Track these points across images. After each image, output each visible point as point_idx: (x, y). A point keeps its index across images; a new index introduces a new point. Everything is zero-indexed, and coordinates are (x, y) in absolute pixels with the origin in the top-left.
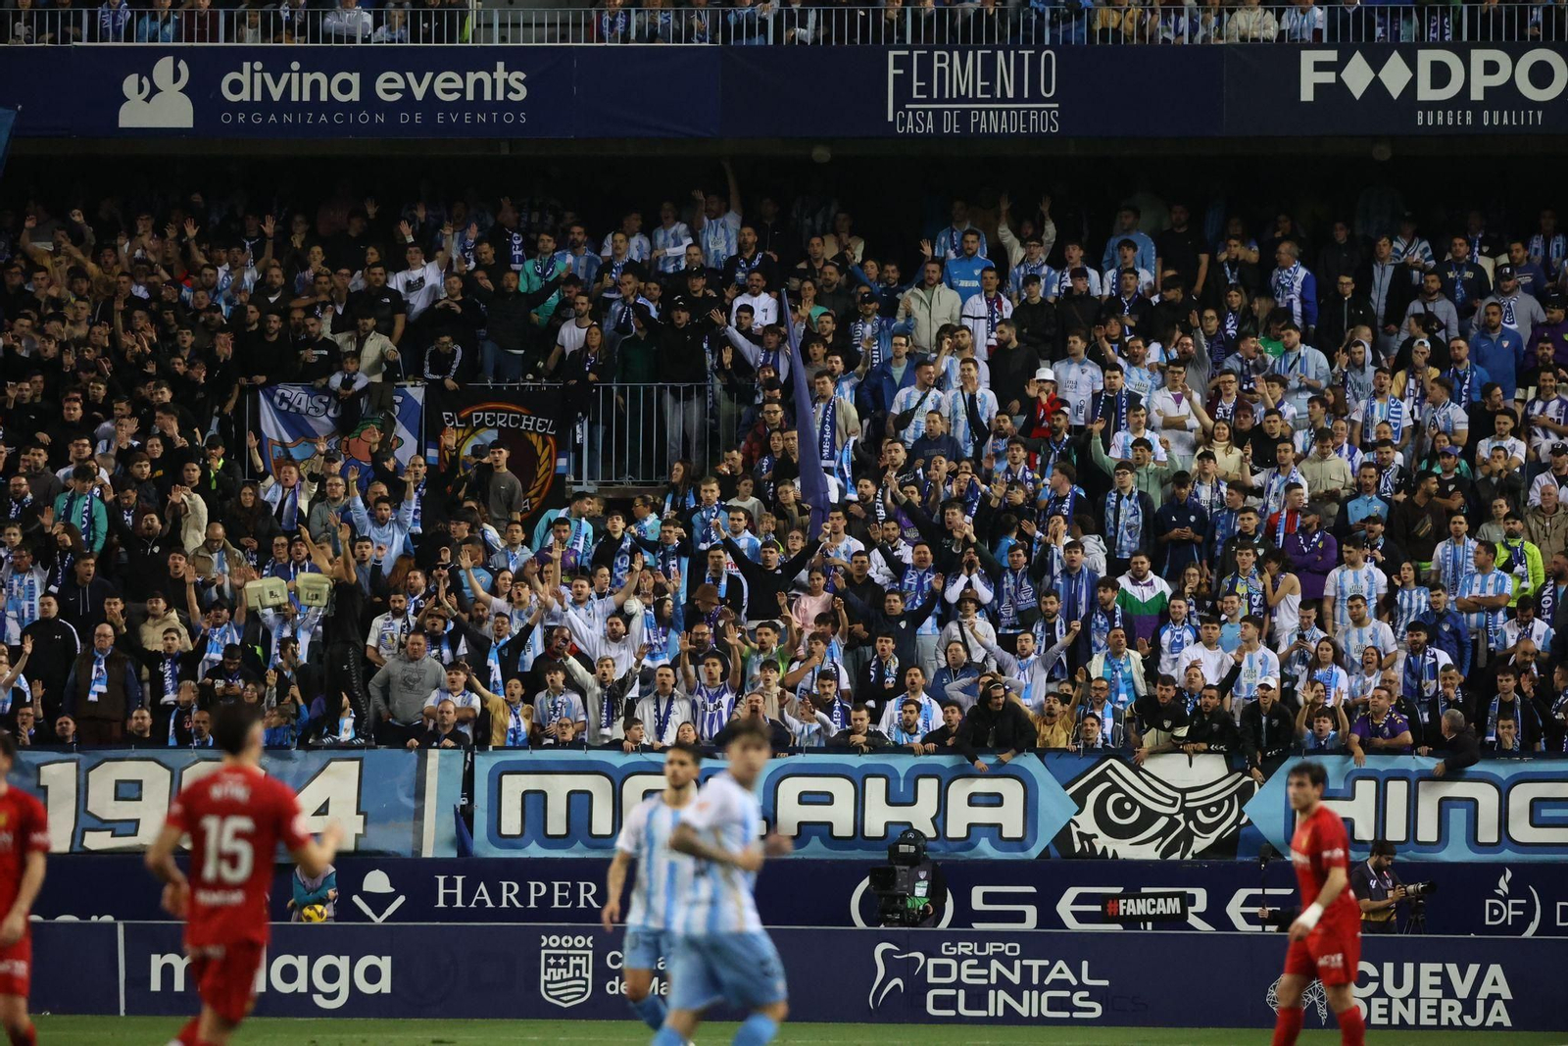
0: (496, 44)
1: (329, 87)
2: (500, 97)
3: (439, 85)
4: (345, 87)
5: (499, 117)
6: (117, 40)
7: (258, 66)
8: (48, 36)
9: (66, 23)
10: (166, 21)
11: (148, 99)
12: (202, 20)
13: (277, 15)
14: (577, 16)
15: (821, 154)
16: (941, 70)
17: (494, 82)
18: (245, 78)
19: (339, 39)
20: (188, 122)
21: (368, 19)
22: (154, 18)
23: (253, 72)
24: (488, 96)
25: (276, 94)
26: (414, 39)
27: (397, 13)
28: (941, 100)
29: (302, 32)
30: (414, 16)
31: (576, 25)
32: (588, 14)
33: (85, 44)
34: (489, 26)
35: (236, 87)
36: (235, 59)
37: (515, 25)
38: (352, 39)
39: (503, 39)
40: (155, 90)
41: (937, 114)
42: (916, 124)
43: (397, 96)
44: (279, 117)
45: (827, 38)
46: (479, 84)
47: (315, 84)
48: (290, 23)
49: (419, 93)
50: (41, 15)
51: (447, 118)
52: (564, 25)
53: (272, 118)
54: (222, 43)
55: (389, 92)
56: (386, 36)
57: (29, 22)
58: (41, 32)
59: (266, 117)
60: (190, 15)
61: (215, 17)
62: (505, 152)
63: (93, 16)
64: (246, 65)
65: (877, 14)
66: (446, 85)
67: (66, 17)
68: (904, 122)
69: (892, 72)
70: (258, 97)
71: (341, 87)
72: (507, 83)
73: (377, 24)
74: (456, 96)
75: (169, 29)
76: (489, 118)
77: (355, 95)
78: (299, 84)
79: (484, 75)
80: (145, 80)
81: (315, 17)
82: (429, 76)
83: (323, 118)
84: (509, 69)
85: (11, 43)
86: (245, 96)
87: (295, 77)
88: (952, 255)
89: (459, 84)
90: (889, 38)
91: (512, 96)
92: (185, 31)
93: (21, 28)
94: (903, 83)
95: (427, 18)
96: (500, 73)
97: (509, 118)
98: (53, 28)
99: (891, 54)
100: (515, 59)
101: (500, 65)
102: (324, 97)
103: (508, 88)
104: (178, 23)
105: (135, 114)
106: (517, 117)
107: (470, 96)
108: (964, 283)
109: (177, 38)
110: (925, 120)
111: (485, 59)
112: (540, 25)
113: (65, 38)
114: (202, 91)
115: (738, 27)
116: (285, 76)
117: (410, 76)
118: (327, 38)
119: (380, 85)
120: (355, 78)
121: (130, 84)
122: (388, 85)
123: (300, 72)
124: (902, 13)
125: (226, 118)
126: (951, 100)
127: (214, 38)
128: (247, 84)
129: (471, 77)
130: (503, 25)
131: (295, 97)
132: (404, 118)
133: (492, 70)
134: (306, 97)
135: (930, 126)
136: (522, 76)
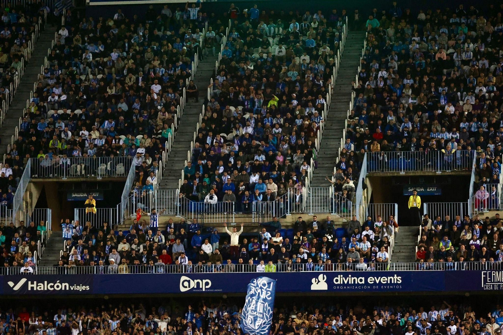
0: (394, 270)
1: (358, 280)
2: (395, 282)
3: (382, 280)
4: (361, 280)
5: (395, 287)
6: (310, 270)
7: (342, 276)
8: (295, 270)
9: (299, 267)
10: (321, 266)
11: (317, 284)
12: (329, 266)
13: (346, 265)
14: (412, 264)
15: (467, 294)
16: (494, 276)
17: (394, 279)
18: (339, 279)
19: (360, 270)
20: (326, 289)
21: (366, 265)
22: (318, 265)
23: (341, 277)
24: (393, 282)
25: (346, 282)
26: (376, 270)
27: (373, 264)
28: (494, 282)
29: (351, 268)
30: (376, 265)
31: (412, 266)
32: (415, 264)
33: (303, 271)
34: (393, 267)
35: (337, 281)
36: (336, 274)
37: (399, 266)
38: (362, 270)
39: (396, 269)
40: (319, 282)
41: (493, 285)
42: (488, 287)
43: (373, 282)
44: (347, 287)
45: (468, 269)
46: (391, 280)
47: (354, 280)
48: (349, 266)
49: (377, 282)
50: (293, 265)
51: (384, 287)
52: (410, 266)
53: (345, 287)
54: (333, 271)
55: (371, 281)
56: (370, 269)
57: (291, 267)
58: (294, 269)
59: (343, 287)
60: (326, 265)
61: (332, 265)
62: (397, 294)
63: (305, 265)
64: (339, 276)
65: (479, 263)
66: (383, 280)
67: (299, 266)
68: (486, 287)
69: (483, 276)
70: (342, 283)
71: (360, 281)
72: (397, 279)
73: (368, 266)
74: (386, 282)
75: (322, 268)
76: (393, 287)
77: (363, 282)
78: (351, 280)
79: (392, 277)
80: (317, 279)
81: (354, 265)
82: (380, 278)
83: (356, 287)
84: (397, 276)
85: (287, 271)
86: (339, 283)
87: (350, 278)
88: (497, 317)
89: (386, 280)
90: (482, 269)
91: (398, 282)
92: (326, 268)
93: (289, 268)
94: (485, 279)
95: (379, 265)
96: (395, 277)
97: (397, 287)
98: (296, 268)
99: (483, 272)
100: (398, 274)
101: (395, 275)
102: (356, 283)
103: (397, 280)
104: (324, 266)
105: (315, 287)
106: (399, 287)
107: (389, 282)
108: (500, 323)
109: (324, 270)
110: (490, 287)
111: (392, 274)
112: (404, 266)
113: (299, 270)
114: (329, 282)
115: (448, 267)
116: (348, 278)
117: (375, 278)
118: (357, 270)
119: (369, 280)
120: (363, 278)
121: (313, 280)
122: (371, 280)
123: (351, 277)
124: (485, 263)
125: (335, 288)
126: (496, 282)
127: (332, 270)
128: (339, 280)
129: (389, 278)
130: (396, 266)
131: (350, 283)
132: (374, 287)
133: (393, 276)
134: (352, 283)
135: (492, 288)
136: (400, 278)
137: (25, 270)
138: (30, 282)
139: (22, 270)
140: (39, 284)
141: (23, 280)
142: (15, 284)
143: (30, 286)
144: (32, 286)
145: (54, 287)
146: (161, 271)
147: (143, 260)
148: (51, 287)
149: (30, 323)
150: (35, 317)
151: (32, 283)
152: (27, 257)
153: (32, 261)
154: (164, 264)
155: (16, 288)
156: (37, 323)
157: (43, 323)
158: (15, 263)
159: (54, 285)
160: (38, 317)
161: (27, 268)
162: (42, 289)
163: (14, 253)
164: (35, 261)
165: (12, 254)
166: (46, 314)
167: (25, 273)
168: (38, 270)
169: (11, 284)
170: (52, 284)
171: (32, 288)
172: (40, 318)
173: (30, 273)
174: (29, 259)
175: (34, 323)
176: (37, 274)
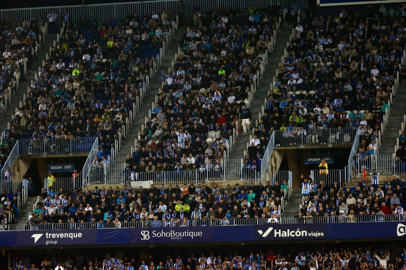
137: (271, 221)
138: (275, 231)
139: (269, 220)
140: (283, 232)
141: (270, 229)
142: (264, 232)
143: (276, 233)
144: (278, 233)
145: (295, 235)
146: (382, 220)
147: (367, 211)
148: (293, 234)
149: (276, 263)
150: (280, 258)
151: (278, 231)
152: (273, 210)
153: (277, 213)
154: (384, 214)
155: (265, 235)
156: (281, 263)
157: (286, 263)
158: (263, 215)
159: (295, 233)
160: (282, 258)
161: (273, 219)
162: (286, 236)
163: (262, 207)
164: (279, 213)
165: (261, 208)
166: (289, 255)
167: (271, 223)
168: (282, 221)
169: (260, 232)
170: (294, 232)
171: (278, 235)
172: (284, 259)
173: (276, 223)
174: (275, 212)
175: (279, 263)
176: (281, 224)
